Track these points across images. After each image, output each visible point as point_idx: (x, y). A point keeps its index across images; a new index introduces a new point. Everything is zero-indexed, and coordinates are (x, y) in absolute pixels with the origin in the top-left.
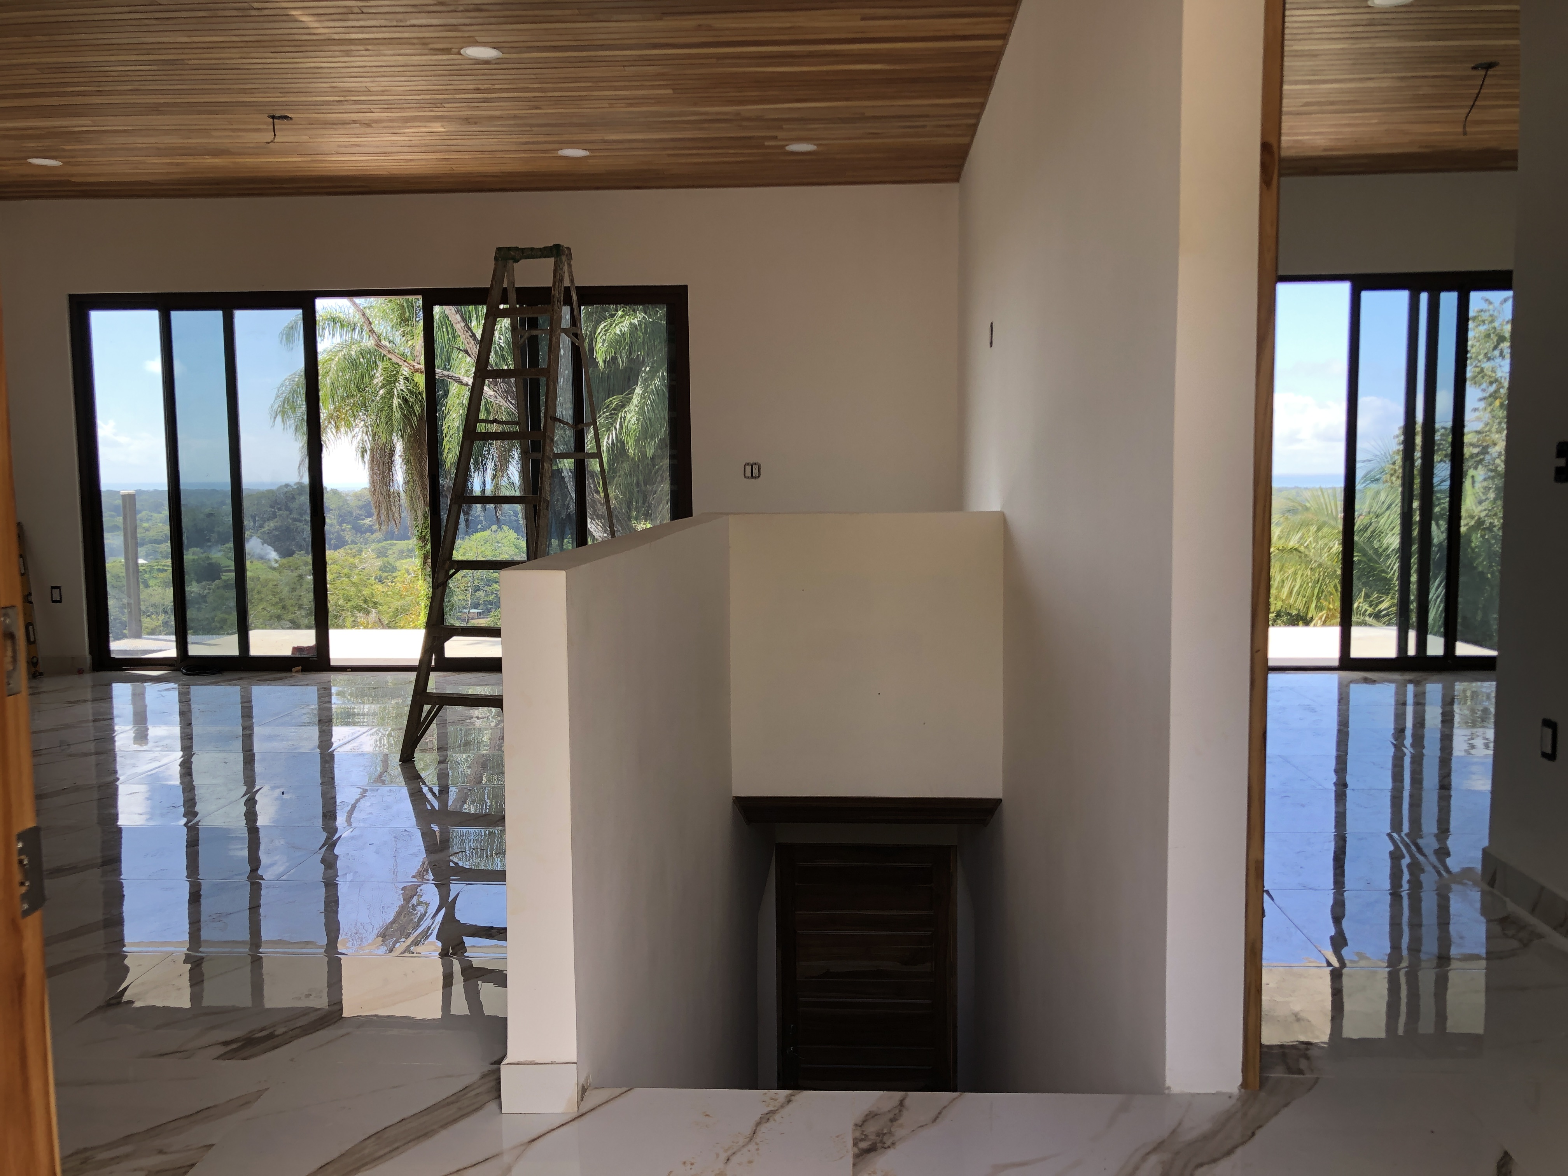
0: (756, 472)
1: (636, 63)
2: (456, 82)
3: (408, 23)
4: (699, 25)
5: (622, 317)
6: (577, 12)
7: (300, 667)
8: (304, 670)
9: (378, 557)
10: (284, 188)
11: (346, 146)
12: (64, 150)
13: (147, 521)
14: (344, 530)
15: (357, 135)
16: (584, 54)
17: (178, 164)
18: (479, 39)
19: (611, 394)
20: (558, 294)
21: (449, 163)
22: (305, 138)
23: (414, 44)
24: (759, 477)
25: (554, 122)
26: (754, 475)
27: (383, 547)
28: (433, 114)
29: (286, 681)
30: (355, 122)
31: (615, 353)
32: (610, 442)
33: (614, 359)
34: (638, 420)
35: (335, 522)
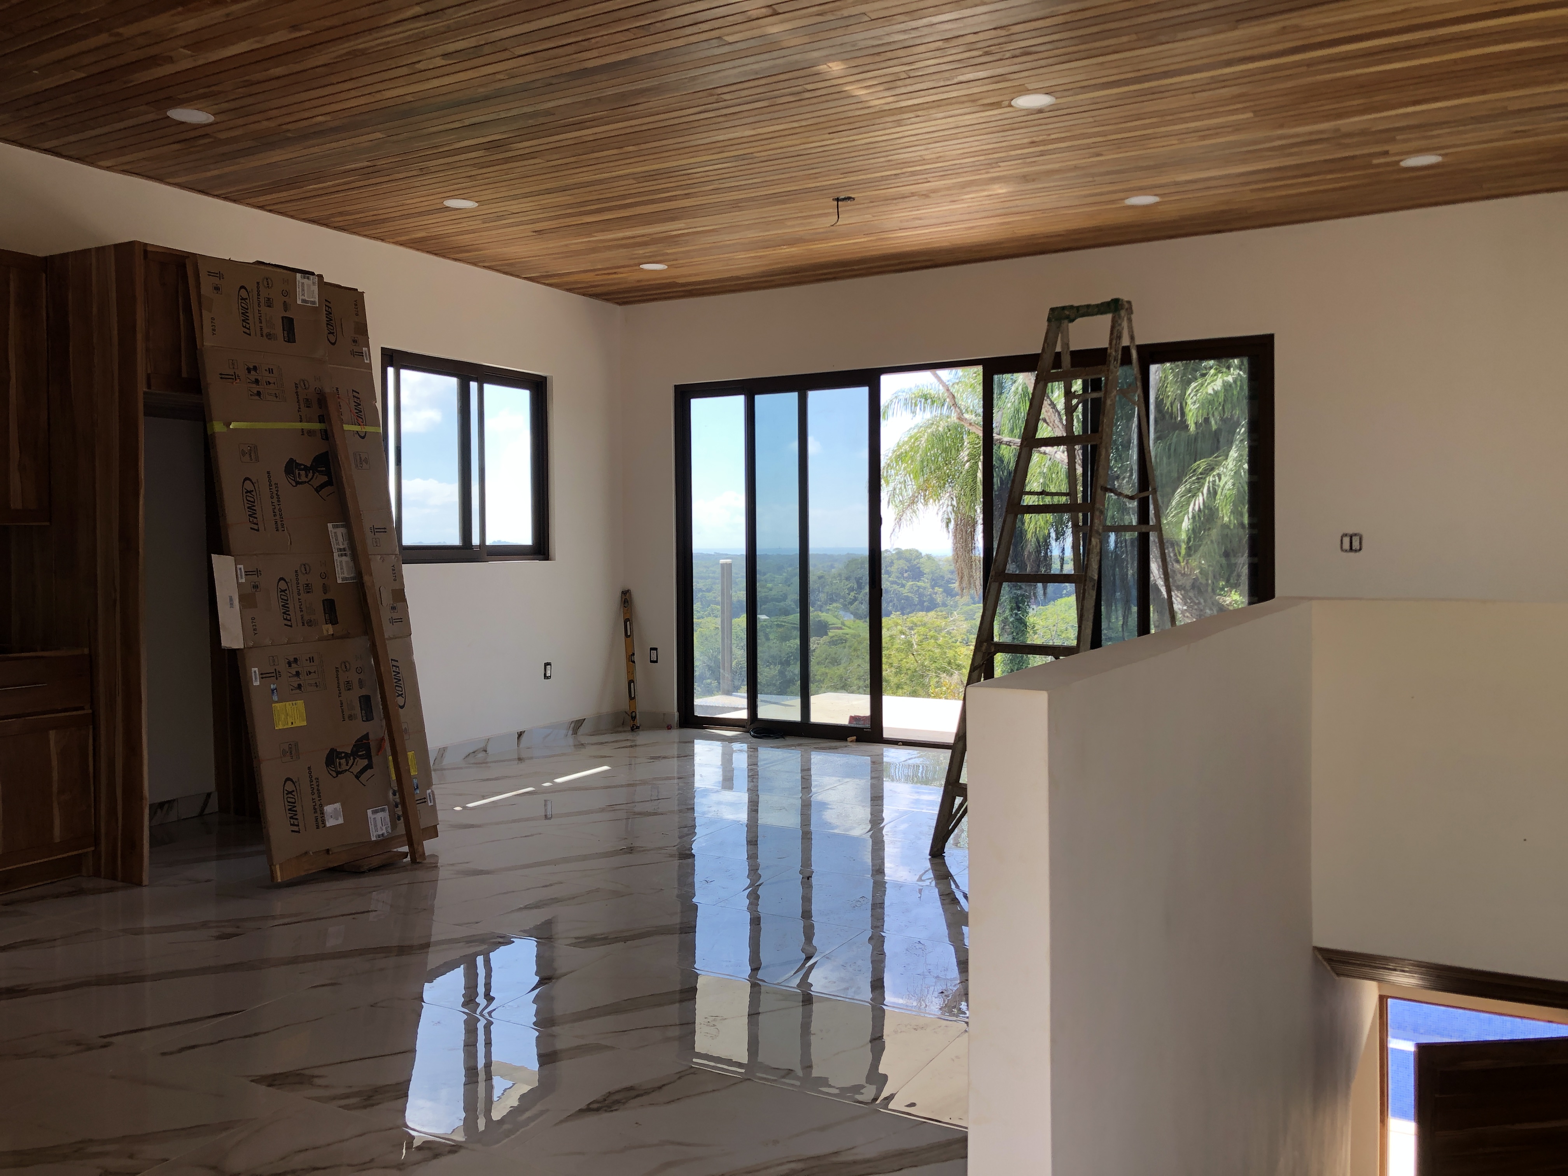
0: (1356, 545)
1: (1208, 87)
2: (1009, 138)
3: (956, 81)
4: (1284, 28)
5: (1215, 375)
6: (1134, 37)
7: (855, 737)
8: (858, 740)
9: (966, 620)
10: (854, 270)
11: (907, 221)
12: (667, 254)
13: (772, 581)
14: (936, 593)
15: (917, 208)
16: (1146, 85)
17: (760, 257)
18: (1030, 87)
19: (1198, 457)
20: (1115, 355)
21: (1011, 226)
22: (868, 217)
23: (963, 102)
24: (1360, 549)
25: (1118, 168)
26: (1354, 548)
27: (971, 610)
28: (989, 175)
29: (839, 750)
30: (913, 194)
31: (1208, 415)
32: (1197, 508)
33: (1207, 420)
34: (1234, 485)
35: (928, 585)
